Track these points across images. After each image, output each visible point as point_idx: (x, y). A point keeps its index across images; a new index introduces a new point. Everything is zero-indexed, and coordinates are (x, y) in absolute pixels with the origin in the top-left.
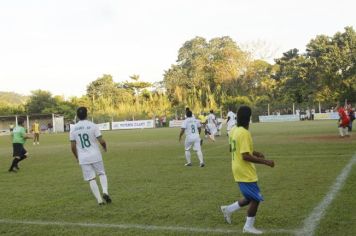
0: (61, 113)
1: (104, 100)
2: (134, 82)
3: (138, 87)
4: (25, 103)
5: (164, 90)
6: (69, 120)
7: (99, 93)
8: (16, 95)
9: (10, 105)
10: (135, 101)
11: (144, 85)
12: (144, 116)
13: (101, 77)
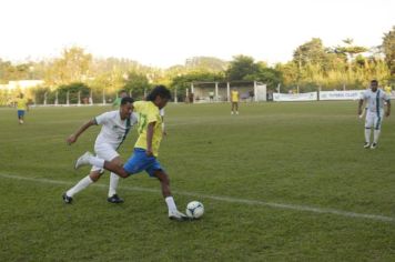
0: (263, 80)
1: (312, 67)
2: (347, 46)
3: (352, 52)
4: (226, 69)
5: (383, 56)
6: (272, 88)
7: (307, 60)
8: (218, 60)
9: (211, 71)
10: (347, 68)
11: (358, 50)
12: (357, 86)
13: (310, 40)
